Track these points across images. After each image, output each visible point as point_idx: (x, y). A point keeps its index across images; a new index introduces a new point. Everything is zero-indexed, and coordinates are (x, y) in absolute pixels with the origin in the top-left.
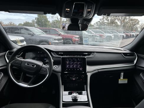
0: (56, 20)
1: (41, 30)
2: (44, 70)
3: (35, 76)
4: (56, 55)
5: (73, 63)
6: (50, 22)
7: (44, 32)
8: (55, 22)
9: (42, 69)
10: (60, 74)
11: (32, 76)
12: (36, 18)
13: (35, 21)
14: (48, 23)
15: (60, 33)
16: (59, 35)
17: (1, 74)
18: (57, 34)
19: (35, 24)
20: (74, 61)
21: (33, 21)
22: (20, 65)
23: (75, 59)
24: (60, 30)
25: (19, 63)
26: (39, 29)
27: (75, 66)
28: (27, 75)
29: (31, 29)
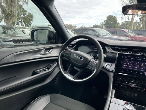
0: (126, 22)
1: (108, 31)
2: (92, 65)
3: (82, 70)
4: (111, 50)
5: (134, 63)
6: (119, 24)
7: (110, 33)
8: (124, 24)
9: (89, 64)
10: (112, 74)
11: (79, 70)
12: (105, 20)
13: (104, 23)
14: (117, 25)
15: (129, 35)
16: (128, 36)
17: (55, 63)
18: (125, 35)
19: (103, 27)
20: (135, 60)
21: (102, 24)
22: (69, 56)
23: (137, 58)
24: (130, 31)
25: (69, 53)
26: (106, 30)
27: (136, 67)
28: (75, 68)
29: (97, 30)
